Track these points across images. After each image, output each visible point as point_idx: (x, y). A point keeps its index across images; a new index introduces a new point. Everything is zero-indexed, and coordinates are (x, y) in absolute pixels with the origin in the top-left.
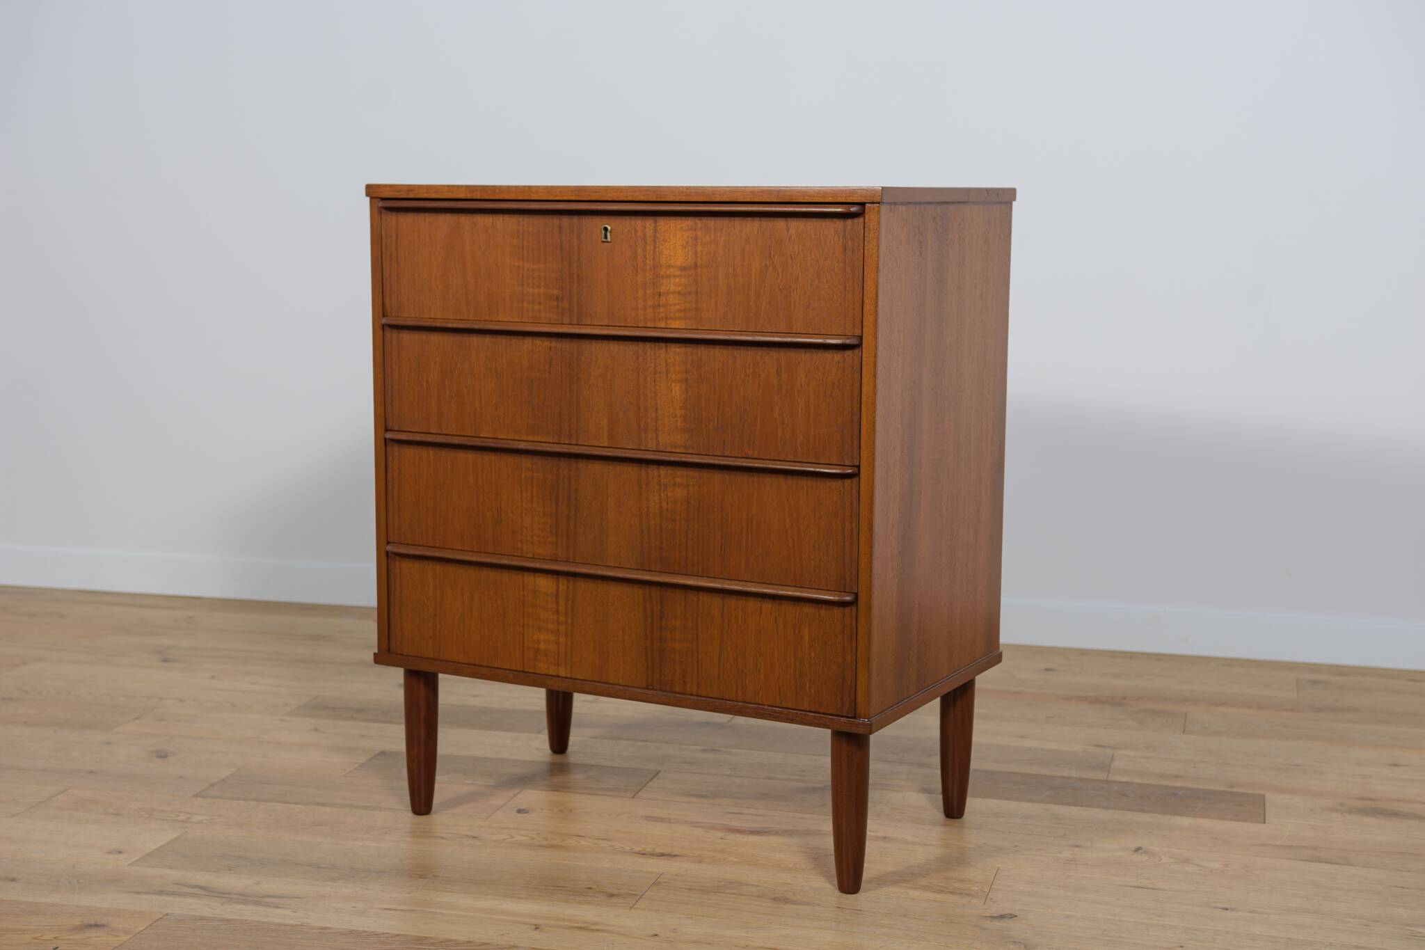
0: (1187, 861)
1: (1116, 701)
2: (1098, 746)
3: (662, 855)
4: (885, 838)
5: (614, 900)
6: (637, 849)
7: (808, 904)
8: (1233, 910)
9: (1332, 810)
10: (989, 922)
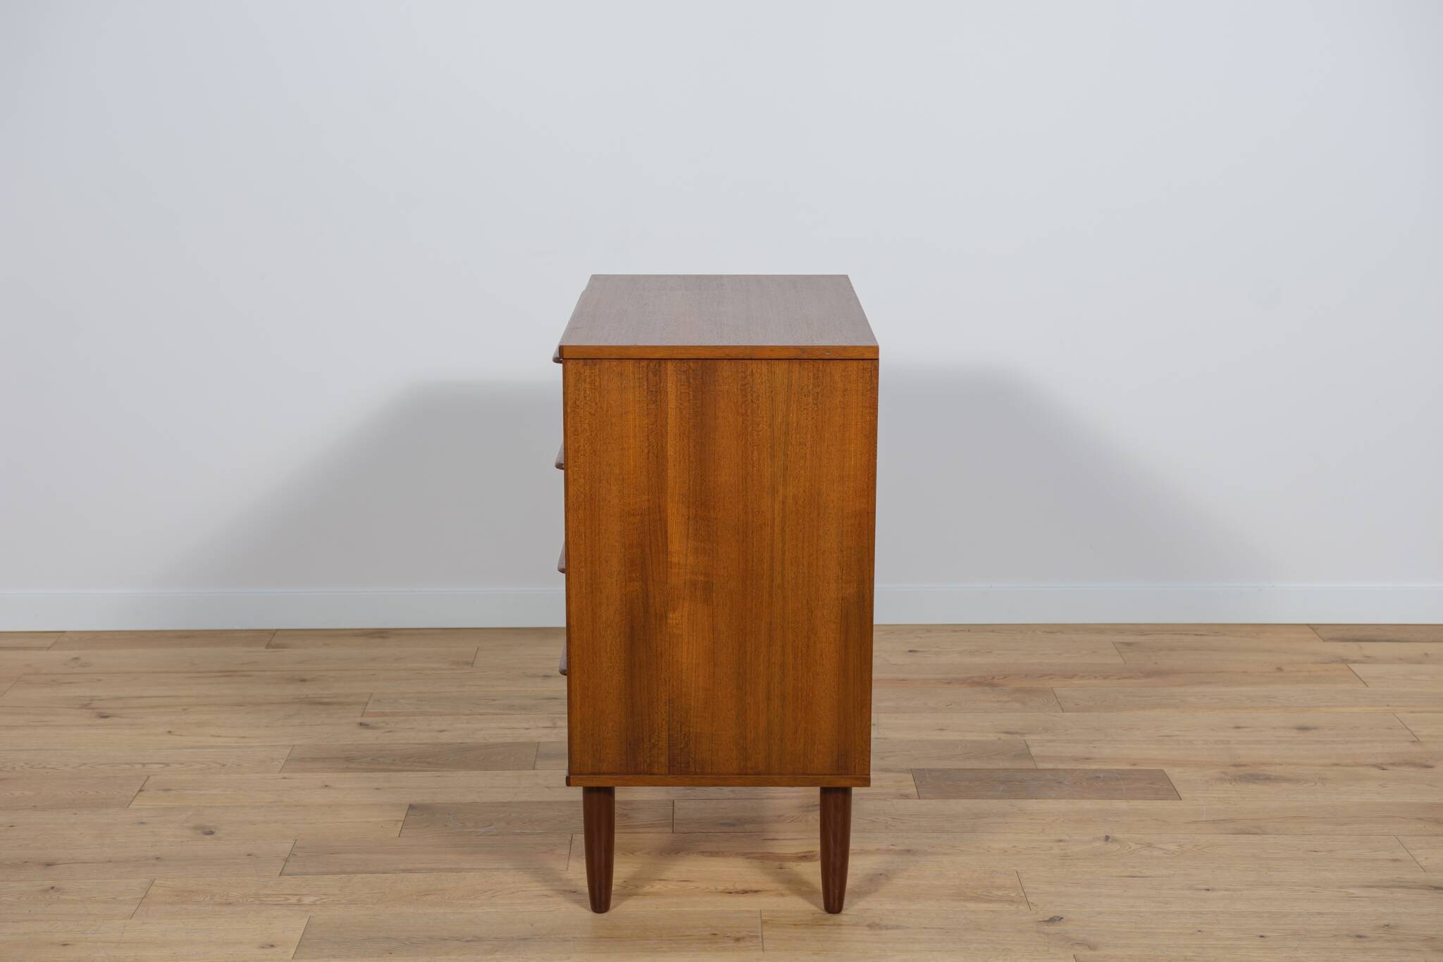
0: (1150, 845)
1: (986, 682)
2: (1007, 733)
3: (745, 892)
4: (909, 850)
5: (742, 944)
6: (721, 888)
7: (898, 927)
8: (1213, 890)
9: (1221, 780)
10: (1046, 927)
